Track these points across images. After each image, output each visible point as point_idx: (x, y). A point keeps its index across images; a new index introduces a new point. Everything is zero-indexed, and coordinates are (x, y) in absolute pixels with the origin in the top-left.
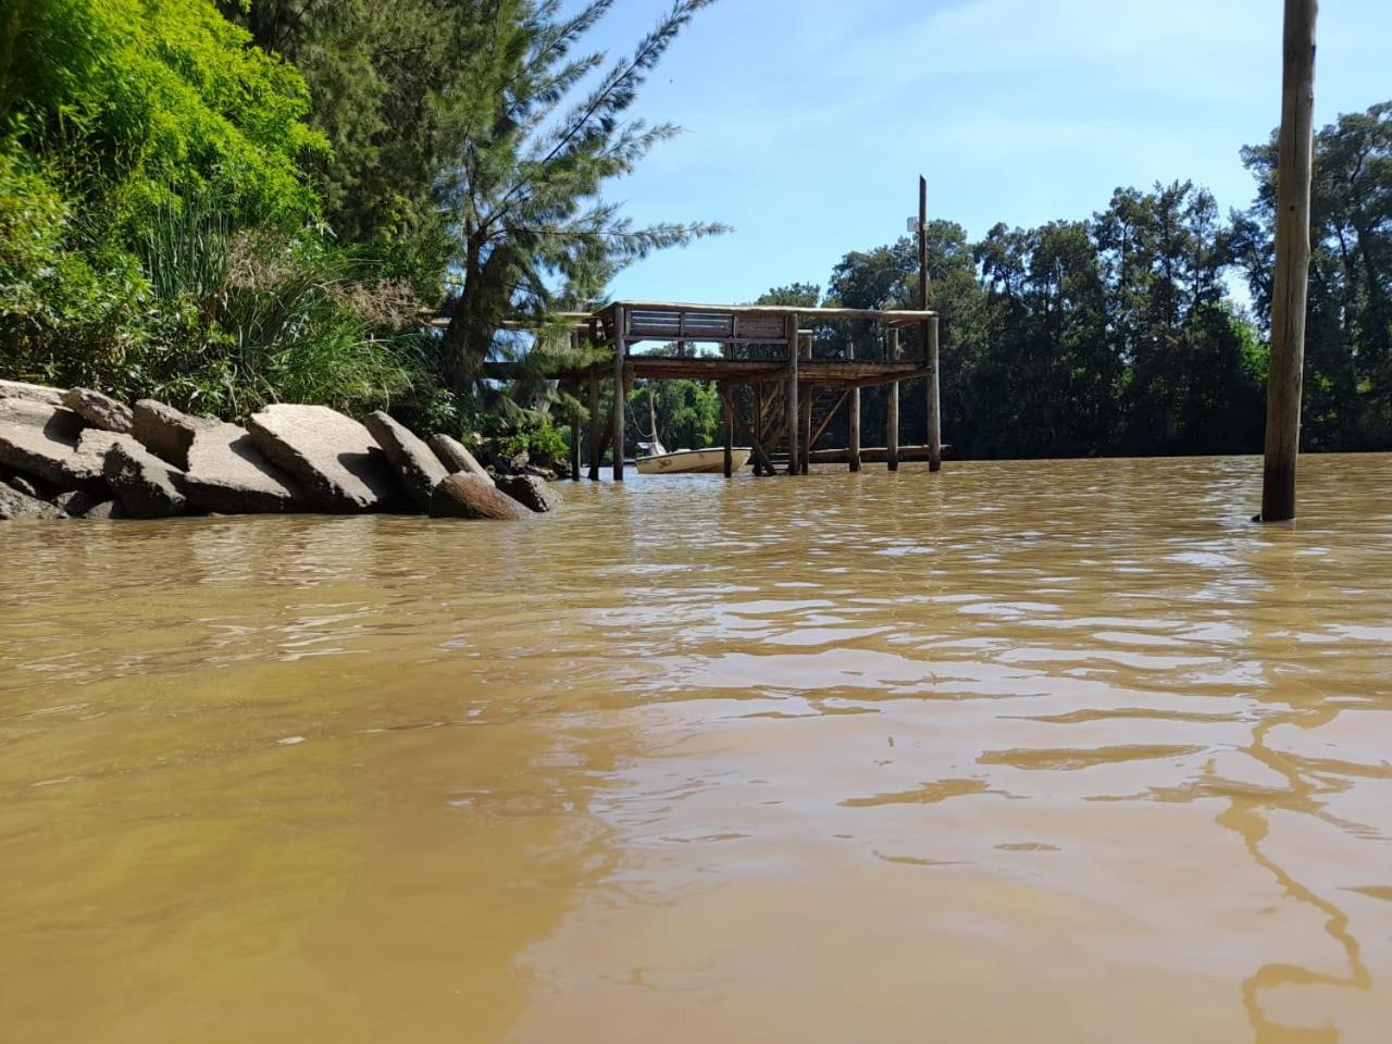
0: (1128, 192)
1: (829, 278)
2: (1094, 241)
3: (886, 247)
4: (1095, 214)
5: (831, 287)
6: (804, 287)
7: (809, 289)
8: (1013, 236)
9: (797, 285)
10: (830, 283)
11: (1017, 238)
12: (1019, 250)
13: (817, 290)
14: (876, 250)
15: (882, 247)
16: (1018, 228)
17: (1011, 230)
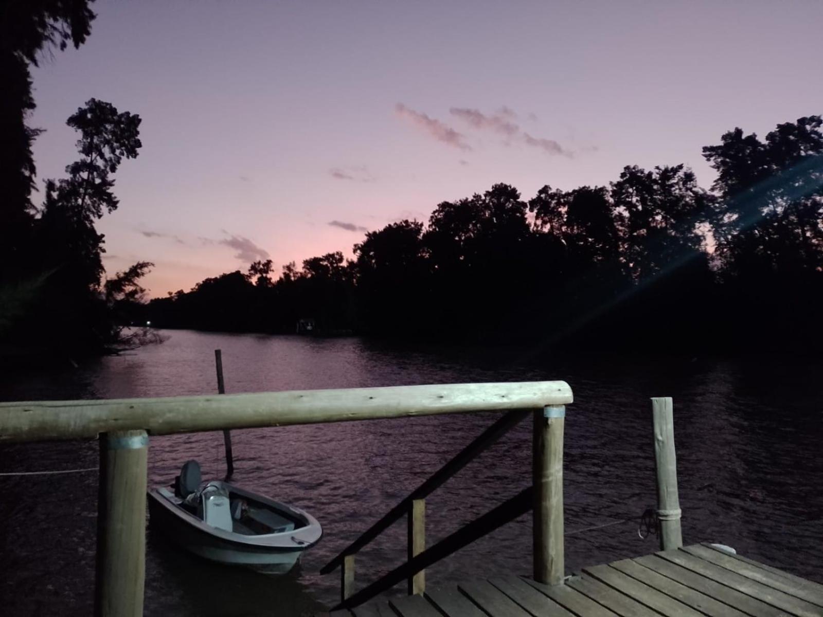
0: (634, 168)
1: (429, 218)
2: (611, 200)
3: (467, 199)
4: (611, 183)
5: (431, 223)
6: (412, 223)
7: (416, 224)
8: (555, 194)
9: (406, 222)
10: (429, 221)
11: (557, 196)
12: (559, 204)
13: (422, 225)
14: (460, 201)
15: (465, 198)
16: (557, 190)
17: (553, 191)
